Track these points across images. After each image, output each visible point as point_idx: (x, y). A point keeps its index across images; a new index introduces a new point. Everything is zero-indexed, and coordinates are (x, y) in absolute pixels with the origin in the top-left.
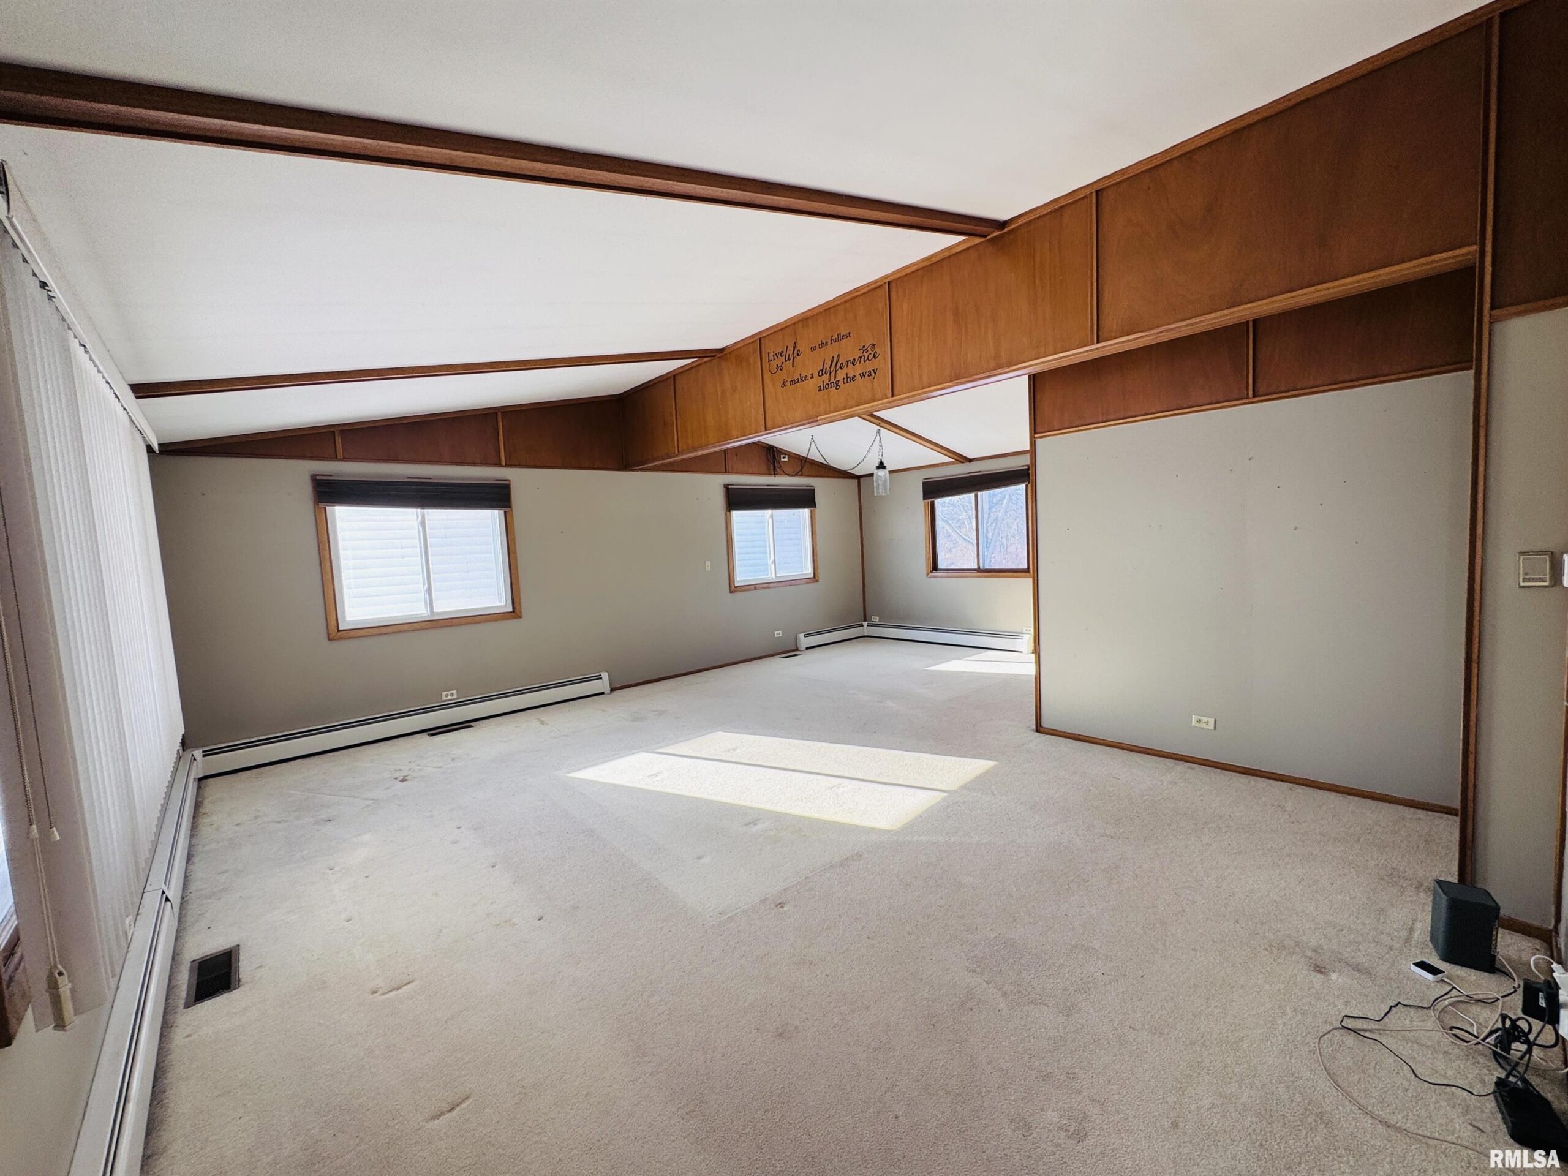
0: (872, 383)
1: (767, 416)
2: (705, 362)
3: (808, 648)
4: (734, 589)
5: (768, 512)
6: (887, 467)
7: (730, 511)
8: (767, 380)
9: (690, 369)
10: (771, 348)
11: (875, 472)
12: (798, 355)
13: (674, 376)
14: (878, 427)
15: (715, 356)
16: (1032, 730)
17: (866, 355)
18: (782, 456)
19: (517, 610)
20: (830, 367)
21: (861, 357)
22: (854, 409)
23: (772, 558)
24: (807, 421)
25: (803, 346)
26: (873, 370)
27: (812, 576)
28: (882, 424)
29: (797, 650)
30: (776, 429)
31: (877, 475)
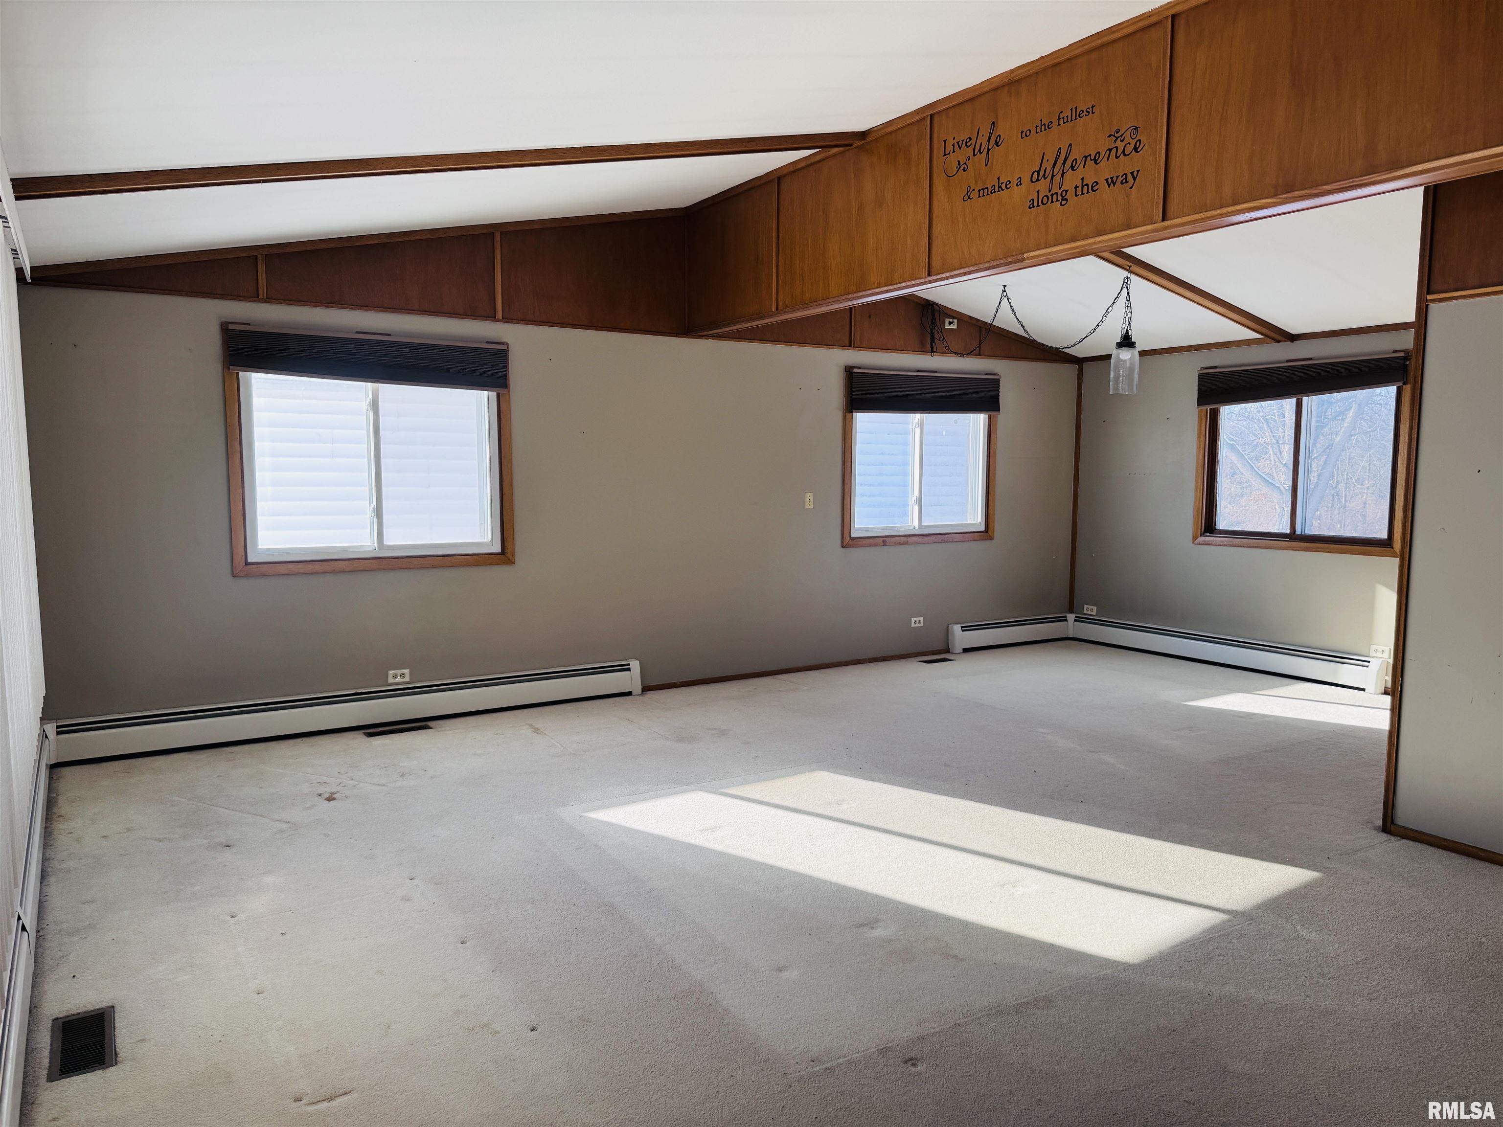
0: (1128, 196)
1: (934, 251)
2: (834, 155)
3: (966, 650)
4: (848, 542)
5: (916, 417)
6: (1137, 345)
7: (852, 412)
8: (939, 187)
9: (807, 166)
10: (948, 132)
11: (1115, 352)
12: (997, 144)
13: (779, 178)
14: (1125, 274)
15: (851, 145)
16: (1376, 828)
17: (1121, 146)
18: (947, 320)
19: (508, 551)
20: (1054, 166)
21: (1110, 150)
22: (1092, 240)
23: (916, 493)
24: (1002, 261)
25: (1007, 130)
26: (1132, 173)
27: (983, 528)
28: (1135, 268)
29: (948, 651)
30: (948, 274)
31: (1119, 360)
